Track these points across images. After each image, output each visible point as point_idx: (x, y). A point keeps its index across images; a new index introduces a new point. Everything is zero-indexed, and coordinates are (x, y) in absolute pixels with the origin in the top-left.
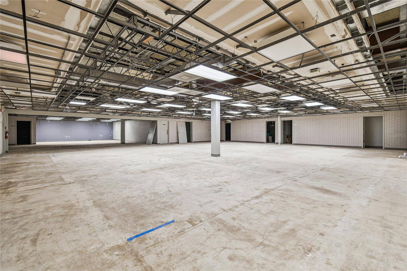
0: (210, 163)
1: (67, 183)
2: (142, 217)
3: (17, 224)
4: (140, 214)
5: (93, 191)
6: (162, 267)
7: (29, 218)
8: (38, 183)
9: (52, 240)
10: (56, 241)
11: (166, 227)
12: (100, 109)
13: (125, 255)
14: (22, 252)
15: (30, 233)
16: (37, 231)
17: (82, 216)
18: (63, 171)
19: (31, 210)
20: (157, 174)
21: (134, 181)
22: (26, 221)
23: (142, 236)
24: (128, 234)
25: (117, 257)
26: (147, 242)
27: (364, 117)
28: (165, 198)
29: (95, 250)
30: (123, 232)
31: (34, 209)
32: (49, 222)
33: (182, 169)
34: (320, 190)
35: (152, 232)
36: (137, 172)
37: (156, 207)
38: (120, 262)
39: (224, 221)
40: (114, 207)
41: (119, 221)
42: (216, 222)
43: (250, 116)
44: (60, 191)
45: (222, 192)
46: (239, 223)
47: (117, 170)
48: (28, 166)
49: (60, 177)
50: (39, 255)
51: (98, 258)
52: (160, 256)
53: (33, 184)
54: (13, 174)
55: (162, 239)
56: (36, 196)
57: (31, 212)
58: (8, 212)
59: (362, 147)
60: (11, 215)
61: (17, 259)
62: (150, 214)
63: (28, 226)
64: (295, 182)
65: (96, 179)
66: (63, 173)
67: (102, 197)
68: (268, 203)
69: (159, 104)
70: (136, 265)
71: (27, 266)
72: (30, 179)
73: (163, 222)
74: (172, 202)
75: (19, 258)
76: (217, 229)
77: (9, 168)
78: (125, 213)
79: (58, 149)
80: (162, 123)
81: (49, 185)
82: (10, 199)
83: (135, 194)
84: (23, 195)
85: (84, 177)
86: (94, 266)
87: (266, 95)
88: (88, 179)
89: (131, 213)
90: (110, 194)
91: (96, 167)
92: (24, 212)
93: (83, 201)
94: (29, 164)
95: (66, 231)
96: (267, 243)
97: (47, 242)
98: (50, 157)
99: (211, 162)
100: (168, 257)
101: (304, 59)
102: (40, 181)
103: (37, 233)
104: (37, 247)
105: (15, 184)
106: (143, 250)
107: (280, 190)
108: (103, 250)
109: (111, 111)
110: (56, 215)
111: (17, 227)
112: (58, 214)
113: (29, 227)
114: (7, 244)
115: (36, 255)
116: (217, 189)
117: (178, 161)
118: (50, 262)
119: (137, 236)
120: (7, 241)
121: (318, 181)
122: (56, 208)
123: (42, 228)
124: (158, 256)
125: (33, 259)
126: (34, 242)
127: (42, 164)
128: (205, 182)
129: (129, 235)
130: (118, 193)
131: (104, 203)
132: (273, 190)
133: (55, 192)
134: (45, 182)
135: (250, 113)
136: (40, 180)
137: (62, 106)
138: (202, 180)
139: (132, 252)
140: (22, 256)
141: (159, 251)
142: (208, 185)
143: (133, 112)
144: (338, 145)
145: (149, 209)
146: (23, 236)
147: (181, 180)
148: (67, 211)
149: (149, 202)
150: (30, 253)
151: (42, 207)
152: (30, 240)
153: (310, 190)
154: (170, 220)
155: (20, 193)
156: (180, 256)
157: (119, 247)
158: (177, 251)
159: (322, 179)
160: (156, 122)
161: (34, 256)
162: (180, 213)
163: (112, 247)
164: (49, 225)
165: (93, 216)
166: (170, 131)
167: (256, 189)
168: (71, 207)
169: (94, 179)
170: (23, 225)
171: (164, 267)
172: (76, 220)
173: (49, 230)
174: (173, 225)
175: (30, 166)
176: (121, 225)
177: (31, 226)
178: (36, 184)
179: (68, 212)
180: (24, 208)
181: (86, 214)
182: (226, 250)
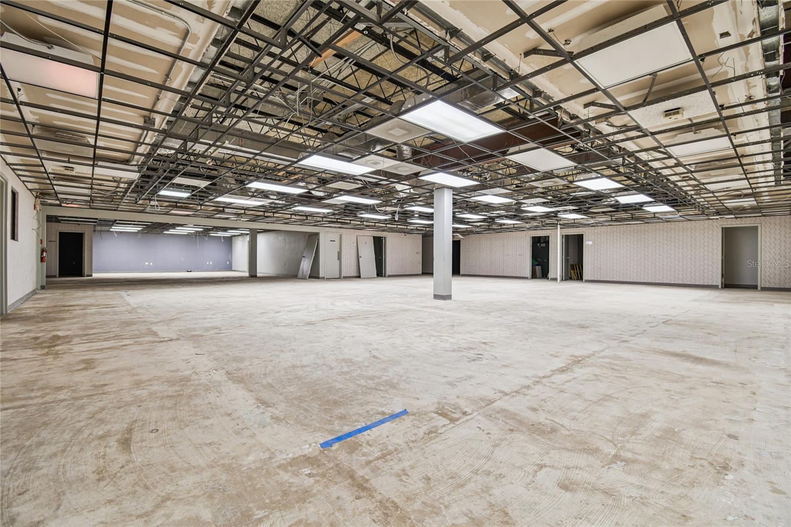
0: (436, 311)
1: (165, 339)
2: (336, 403)
3: (84, 409)
4: (330, 398)
5: (220, 354)
6: (419, 503)
7: (104, 399)
8: (109, 338)
9: (160, 442)
10: (171, 445)
11: (395, 424)
12: (214, 206)
13: (327, 476)
14: (104, 463)
15: (112, 427)
16: (126, 423)
17: (212, 397)
18: (152, 319)
19: (106, 385)
20: (338, 327)
21: (295, 339)
22: (100, 404)
23: (350, 439)
24: (319, 434)
25: (312, 480)
26: (365, 450)
27: (723, 228)
28: (372, 370)
29: (258, 465)
30: (306, 430)
31: (112, 384)
32: (147, 408)
33: (384, 320)
34: (683, 358)
35: (368, 431)
36: (296, 324)
37: (359, 385)
38: (321, 489)
39: (515, 414)
40: (270, 384)
41: (290, 409)
42: (498, 416)
43: (501, 225)
44: (156, 354)
45: (484, 362)
46: (549, 418)
47: (255, 320)
48: (84, 311)
49: (148, 329)
50: (141, 470)
51: (268, 480)
52: (404, 480)
53: (99, 340)
54: (61, 323)
55: (395, 446)
56: (109, 360)
57: (107, 389)
58: (61, 387)
59: (718, 286)
60: (69, 394)
61: (97, 477)
62: (351, 397)
63: (107, 413)
64: (625, 344)
65: (218, 333)
66: (152, 323)
67: (242, 366)
68: (590, 380)
69: (330, 196)
70: (358, 498)
71: (120, 492)
72: (93, 331)
73: (383, 413)
74: (388, 376)
75: (101, 475)
76: (507, 429)
77: (51, 313)
78: (299, 394)
79: (135, 284)
80: (328, 238)
81: (132, 342)
82: (61, 365)
83: (305, 361)
84: (85, 357)
85: (195, 330)
86: (265, 497)
87: (548, 175)
88: (205, 334)
89: (311, 395)
90: (255, 360)
91: (213, 315)
92: (92, 388)
93: (206, 372)
94: (85, 307)
95: (187, 426)
96: (628, 456)
97: (151, 446)
98: (121, 297)
99: (436, 308)
100: (424, 483)
101: (654, 89)
102: (111, 336)
103: (128, 427)
104: (134, 455)
105: (67, 339)
106: (363, 467)
107: (603, 357)
108: (275, 465)
109: (234, 211)
110: (158, 395)
111: (84, 416)
112: (161, 393)
113: (109, 417)
114: (72, 446)
115: (136, 472)
116: (471, 354)
117: (371, 306)
118: (168, 487)
119: (339, 439)
120: (71, 441)
121: (670, 342)
122: (155, 382)
123: (135, 418)
124: (401, 480)
125: (130, 478)
126: (126, 444)
127: (111, 307)
128: (441, 341)
129: (321, 436)
130: (271, 359)
131: (249, 376)
132: (589, 357)
133: (144, 354)
134: (122, 337)
135: (503, 219)
136: (111, 333)
137: (145, 200)
138: (433, 338)
139: (339, 470)
140: (107, 471)
141: (397, 468)
142: (450, 347)
143: (276, 215)
144: (673, 282)
145: (346, 389)
146: (100, 433)
147: (390, 338)
148: (178, 388)
149: (340, 375)
150: (123, 467)
151: (127, 381)
152: (117, 441)
153: (662, 357)
154: (398, 410)
155: (79, 355)
156: (450, 481)
157: (308, 460)
158: (439, 471)
159: (676, 338)
160: (317, 235)
161: (132, 473)
162: (415, 398)
163: (293, 459)
164: (149, 413)
165: (235, 400)
166: (343, 253)
167: (552, 355)
168: (185, 380)
169: (215, 334)
170: (96, 413)
171: (423, 503)
172: (201, 405)
173: (150, 423)
174: (408, 421)
175: (88, 311)
176: (297, 416)
177: (112, 414)
178: (105, 340)
179: (180, 391)
180: (91, 382)
181: (219, 395)
182: (544, 470)
